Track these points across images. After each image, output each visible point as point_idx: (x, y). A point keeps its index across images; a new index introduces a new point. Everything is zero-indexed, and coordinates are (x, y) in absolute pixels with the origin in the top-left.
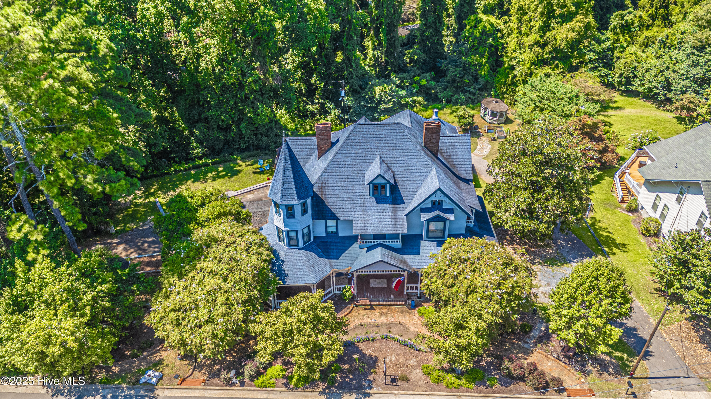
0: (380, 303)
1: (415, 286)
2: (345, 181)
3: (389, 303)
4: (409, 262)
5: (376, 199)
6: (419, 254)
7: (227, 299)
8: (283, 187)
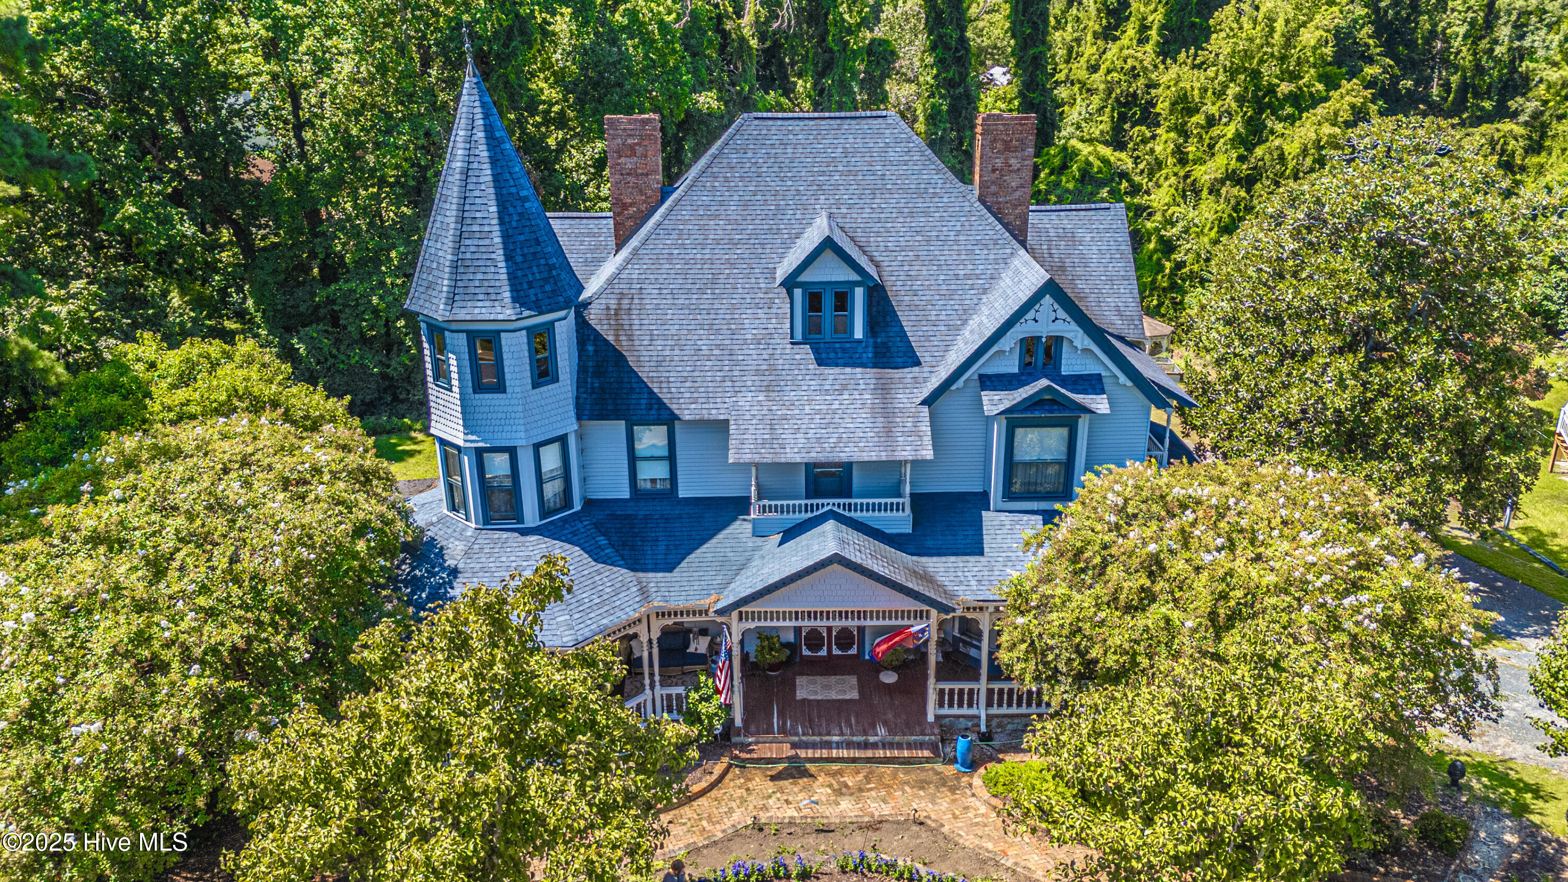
0: (834, 753)
1: (966, 686)
2: (701, 291)
3: (869, 753)
4: (941, 578)
5: (816, 351)
6: (981, 553)
7: (142, 638)
8: (457, 250)
